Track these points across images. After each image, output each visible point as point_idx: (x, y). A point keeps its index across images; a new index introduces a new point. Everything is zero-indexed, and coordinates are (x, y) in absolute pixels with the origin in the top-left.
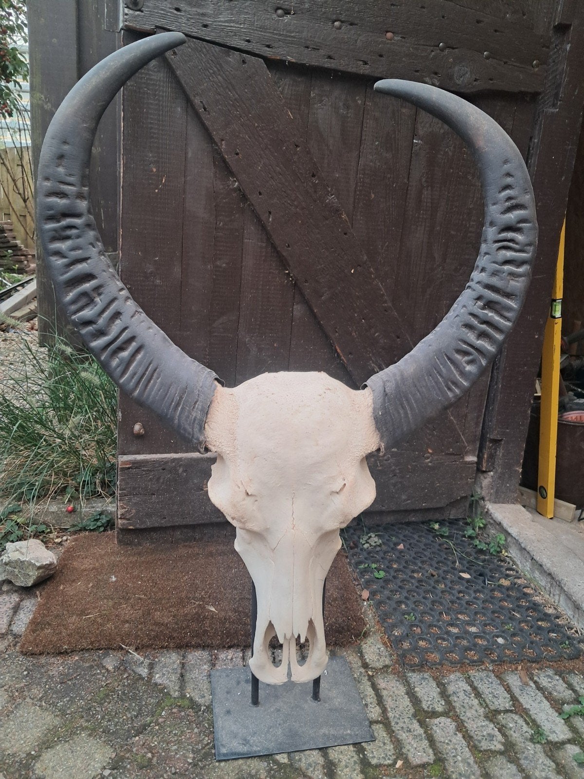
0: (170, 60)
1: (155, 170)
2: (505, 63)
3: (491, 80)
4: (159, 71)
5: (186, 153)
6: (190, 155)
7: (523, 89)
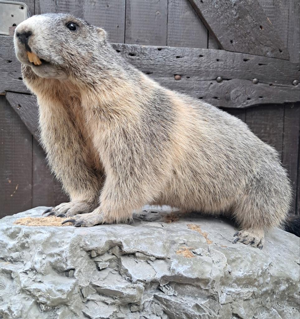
0: (16, 111)
1: (10, 181)
2: (271, 85)
3: (261, 97)
4: (12, 117)
5: (32, 169)
6: (35, 169)
7: (287, 101)
